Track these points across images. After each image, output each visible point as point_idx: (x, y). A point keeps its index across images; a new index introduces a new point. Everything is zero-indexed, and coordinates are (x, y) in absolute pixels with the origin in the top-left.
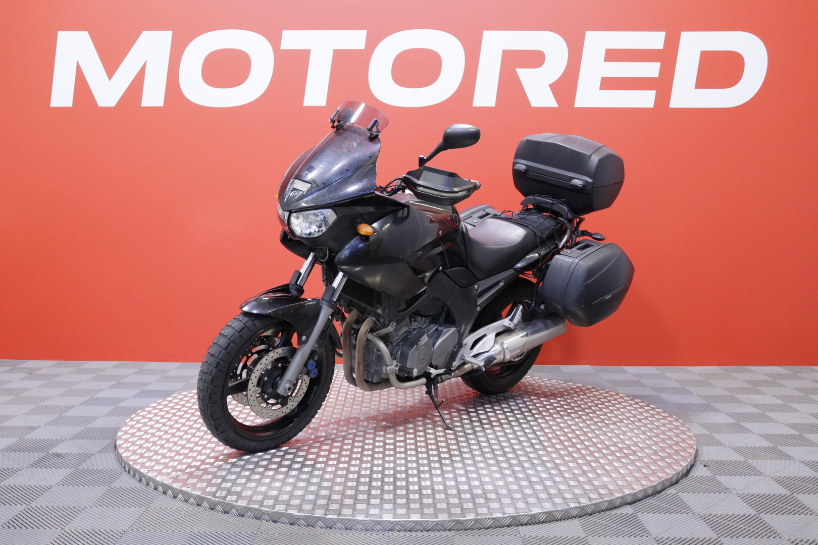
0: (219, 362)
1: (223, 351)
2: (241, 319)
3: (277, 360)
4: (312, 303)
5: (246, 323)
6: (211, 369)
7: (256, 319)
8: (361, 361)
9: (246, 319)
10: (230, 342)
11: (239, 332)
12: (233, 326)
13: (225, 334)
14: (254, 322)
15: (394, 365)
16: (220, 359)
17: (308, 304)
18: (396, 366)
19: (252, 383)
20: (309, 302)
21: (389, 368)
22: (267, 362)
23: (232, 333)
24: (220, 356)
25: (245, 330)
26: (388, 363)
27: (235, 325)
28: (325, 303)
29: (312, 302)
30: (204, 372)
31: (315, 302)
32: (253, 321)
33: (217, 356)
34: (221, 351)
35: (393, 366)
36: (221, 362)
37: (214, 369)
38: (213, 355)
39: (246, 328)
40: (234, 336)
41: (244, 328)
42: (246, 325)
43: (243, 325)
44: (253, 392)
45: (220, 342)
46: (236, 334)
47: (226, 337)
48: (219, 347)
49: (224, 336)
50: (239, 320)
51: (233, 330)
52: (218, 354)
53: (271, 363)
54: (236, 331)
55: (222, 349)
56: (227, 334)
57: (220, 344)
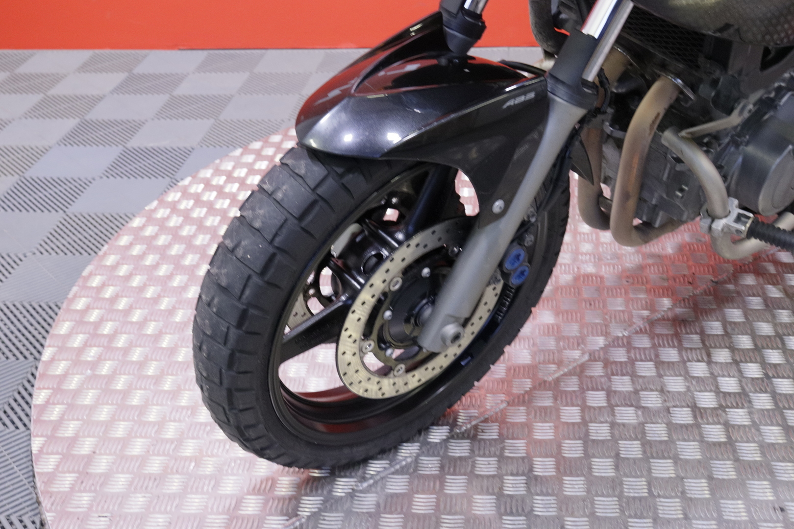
1: (256, 279)
2: (302, 172)
3: (419, 262)
4: (522, 99)
5: (319, 185)
6: (225, 329)
7: (349, 170)
8: (633, 189)
9: (318, 171)
10: (271, 250)
12: (279, 195)
13: (257, 224)
15: (734, 215)
16: (250, 305)
17: (511, 103)
18: (739, 219)
19: (350, 336)
20: (514, 97)
21: (719, 225)
22: (388, 277)
23: (277, 223)
24: (247, 292)
25: (317, 209)
26: (718, 209)
27: (285, 195)
28: (561, 90)
29: (525, 94)
30: (205, 334)
31: (531, 95)
32: (341, 176)
33: (237, 291)
34: (249, 277)
35: (729, 221)
36: (252, 311)
39: (321, 203)
40: (284, 231)
42: (320, 191)
43: (310, 191)
44: (354, 354)
45: (243, 248)
46: (289, 222)
47: (259, 233)
48: (241, 264)
49: (254, 230)
50: (295, 176)
51: (282, 209)
52: (242, 287)
53: (401, 275)
54: (288, 212)
55: (250, 272)
56: (261, 224)
57: (242, 257)
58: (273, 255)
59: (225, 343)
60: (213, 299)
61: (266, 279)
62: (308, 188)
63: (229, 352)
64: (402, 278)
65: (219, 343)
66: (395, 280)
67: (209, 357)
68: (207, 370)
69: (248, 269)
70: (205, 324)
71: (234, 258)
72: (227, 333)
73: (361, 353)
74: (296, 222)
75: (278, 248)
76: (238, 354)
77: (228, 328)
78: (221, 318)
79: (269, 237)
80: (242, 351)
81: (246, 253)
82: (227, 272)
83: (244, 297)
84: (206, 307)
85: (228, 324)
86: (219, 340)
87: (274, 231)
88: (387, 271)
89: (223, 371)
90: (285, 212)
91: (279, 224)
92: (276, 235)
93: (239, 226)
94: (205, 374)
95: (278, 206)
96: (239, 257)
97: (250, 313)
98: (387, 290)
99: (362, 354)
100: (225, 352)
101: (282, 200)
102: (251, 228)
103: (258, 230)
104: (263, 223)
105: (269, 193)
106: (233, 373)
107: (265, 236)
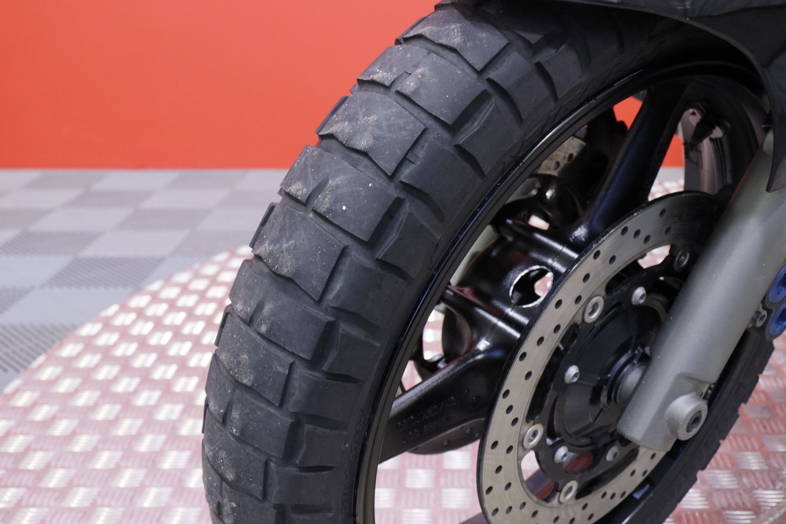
0: (330, 327)
1: (357, 256)
2: (456, 42)
5: (492, 63)
6: (284, 371)
10: (394, 192)
11: (453, 128)
12: (409, 85)
13: (362, 143)
14: (538, 58)
16: (340, 311)
19: (510, 409)
22: (585, 292)
23: (407, 136)
24: (338, 285)
27: (421, 84)
30: (238, 384)
33: (316, 284)
34: (344, 252)
36: (344, 328)
37: (301, 371)
38: (289, 280)
39: (496, 101)
40: (421, 153)
41: (480, 100)
42: (493, 75)
43: (475, 76)
44: (510, 449)
45: (332, 191)
46: (430, 137)
47: (366, 162)
48: (326, 226)
49: (355, 156)
50: (439, 50)
51: (416, 111)
52: (327, 275)
53: (603, 293)
54: (430, 114)
55: (347, 241)
56: (371, 141)
57: (329, 210)
58: (397, 203)
59: (282, 404)
60: (260, 307)
61: (380, 254)
62: (469, 70)
63: (290, 421)
64: (603, 298)
65: (270, 403)
66: (594, 300)
67: (243, 438)
68: (236, 465)
69: (340, 235)
70: (239, 363)
71: (311, 215)
72: (289, 377)
73: (520, 448)
74: (446, 135)
75: (406, 187)
76: (308, 427)
77: (291, 367)
78: (278, 346)
79: (390, 168)
80: (317, 420)
81: (336, 201)
82: (295, 247)
83: (330, 296)
84: (244, 327)
85: (291, 360)
86: (270, 397)
87: (400, 154)
88: (586, 277)
89: (272, 465)
90: (423, 116)
91: (411, 140)
92: (404, 161)
93: (320, 156)
94: (230, 476)
95: (407, 104)
96: (322, 209)
97: (341, 331)
98: (579, 320)
99: (521, 453)
100: (282, 420)
101: (416, 92)
102: (348, 152)
103: (364, 154)
104: (376, 138)
105: (387, 83)
106: (291, 470)
107: (381, 164)
